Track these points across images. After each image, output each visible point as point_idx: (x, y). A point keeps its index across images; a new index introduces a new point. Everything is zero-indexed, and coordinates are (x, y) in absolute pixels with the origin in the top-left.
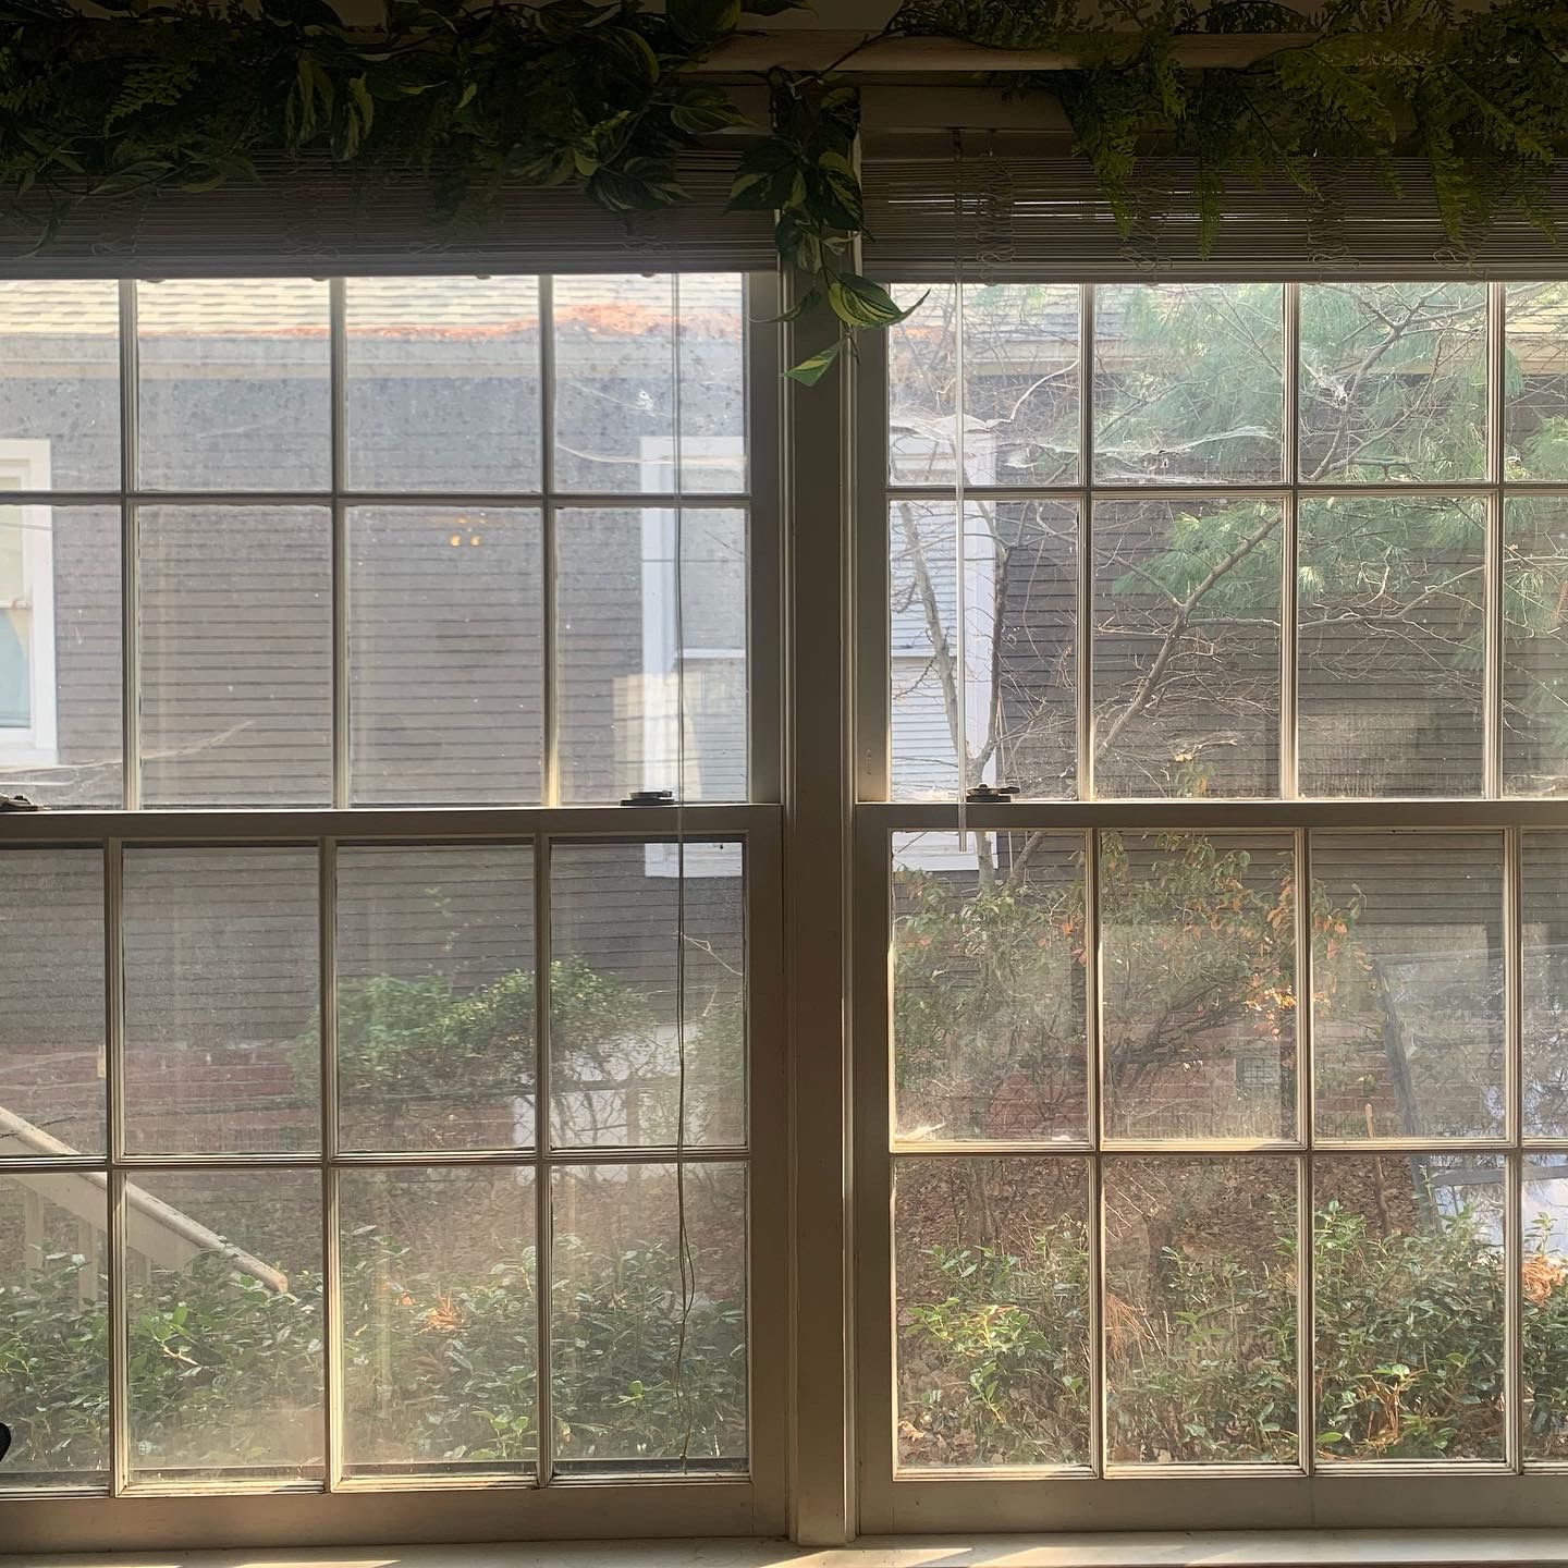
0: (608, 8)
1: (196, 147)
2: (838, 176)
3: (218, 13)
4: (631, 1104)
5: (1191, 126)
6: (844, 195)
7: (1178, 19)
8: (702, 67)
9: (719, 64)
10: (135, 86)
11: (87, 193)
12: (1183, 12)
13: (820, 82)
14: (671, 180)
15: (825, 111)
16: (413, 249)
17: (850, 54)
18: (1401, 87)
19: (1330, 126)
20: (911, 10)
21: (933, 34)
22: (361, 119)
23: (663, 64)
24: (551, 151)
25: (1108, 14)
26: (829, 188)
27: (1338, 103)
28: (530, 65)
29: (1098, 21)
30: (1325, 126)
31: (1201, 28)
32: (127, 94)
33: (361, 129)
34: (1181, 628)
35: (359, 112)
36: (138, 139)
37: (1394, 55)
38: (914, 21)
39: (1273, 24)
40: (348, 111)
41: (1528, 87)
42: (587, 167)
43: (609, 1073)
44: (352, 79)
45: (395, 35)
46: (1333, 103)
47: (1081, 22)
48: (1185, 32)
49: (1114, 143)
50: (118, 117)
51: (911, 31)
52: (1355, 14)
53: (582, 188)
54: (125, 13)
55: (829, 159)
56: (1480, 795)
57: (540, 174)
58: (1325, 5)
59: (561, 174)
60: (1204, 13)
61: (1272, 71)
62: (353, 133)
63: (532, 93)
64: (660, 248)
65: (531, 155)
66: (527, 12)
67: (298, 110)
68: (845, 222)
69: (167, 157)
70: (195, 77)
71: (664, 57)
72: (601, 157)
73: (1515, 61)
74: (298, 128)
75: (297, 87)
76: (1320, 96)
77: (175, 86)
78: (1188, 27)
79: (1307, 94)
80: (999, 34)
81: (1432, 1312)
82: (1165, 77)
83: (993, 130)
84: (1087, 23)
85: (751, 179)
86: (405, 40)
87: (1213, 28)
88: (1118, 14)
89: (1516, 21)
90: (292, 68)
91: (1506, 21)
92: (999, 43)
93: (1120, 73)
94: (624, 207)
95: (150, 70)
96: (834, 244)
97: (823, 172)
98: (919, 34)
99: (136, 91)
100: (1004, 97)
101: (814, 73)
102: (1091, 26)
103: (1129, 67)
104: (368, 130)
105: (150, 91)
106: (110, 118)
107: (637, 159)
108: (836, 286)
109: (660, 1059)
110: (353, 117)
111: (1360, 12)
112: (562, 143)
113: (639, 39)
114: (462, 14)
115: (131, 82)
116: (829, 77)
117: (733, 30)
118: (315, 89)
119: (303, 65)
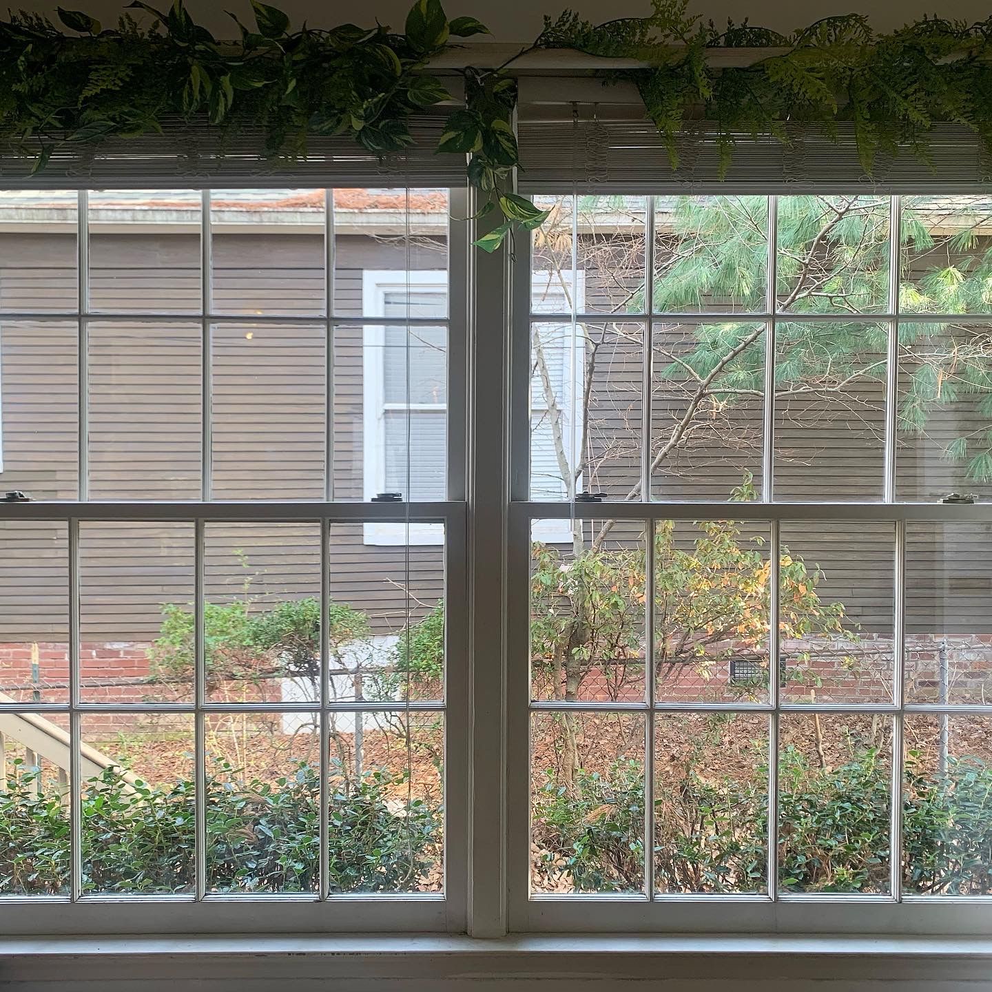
0: (370, 31)
1: (130, 114)
2: (502, 133)
3: (143, 34)
4: (358, 683)
5: (714, 101)
6: (506, 144)
7: (708, 38)
8: (426, 66)
9: (436, 64)
10: (96, 78)
11: (64, 140)
12: (711, 35)
13: (495, 75)
14: (406, 133)
15: (496, 94)
16: (253, 173)
17: (513, 59)
18: (841, 79)
19: (798, 102)
20: (549, 32)
21: (562, 47)
22: (226, 100)
23: (403, 65)
24: (335, 115)
25: (666, 36)
26: (498, 141)
27: (803, 90)
28: (325, 65)
29: (660, 39)
30: (795, 103)
31: (722, 44)
32: (92, 83)
33: (226, 105)
34: (702, 395)
35: (225, 96)
36: (96, 109)
37: (836, 61)
38: (551, 40)
39: (764, 41)
40: (219, 95)
41: (915, 82)
42: (358, 125)
43: (344, 664)
44: (222, 77)
45: (247, 51)
46: (800, 89)
47: (650, 39)
48: (711, 46)
49: (670, 113)
50: (86, 97)
51: (549, 45)
52: (814, 36)
53: (353, 138)
54: (87, 34)
55: (498, 124)
56: (882, 500)
57: (329, 129)
58: (796, 31)
59: (342, 129)
60: (724, 35)
61: (763, 70)
62: (221, 109)
63: (325, 82)
64: (399, 174)
65: (325, 118)
66: (325, 35)
67: (191, 95)
68: (508, 161)
69: (113, 119)
70: (130, 73)
71: (404, 60)
72: (366, 119)
73: (908, 64)
74: (190, 105)
75: (190, 81)
76: (791, 85)
77: (119, 79)
78: (713, 44)
79: (784, 85)
80: (601, 48)
81: (850, 810)
82: (700, 76)
83: (596, 103)
84: (654, 40)
85: (452, 134)
86: (253, 54)
87: (728, 44)
88: (673, 36)
89: (910, 42)
90: (187, 69)
91: (903, 41)
92: (601, 53)
93: (673, 70)
94: (377, 148)
95: (104, 69)
96: (501, 172)
97: (494, 132)
98: (554, 47)
99: (96, 81)
100: (603, 83)
101: (491, 70)
102: (656, 42)
103: (678, 67)
104: (229, 106)
105: (104, 81)
106: (81, 98)
107: (387, 121)
108: (503, 199)
109: (375, 656)
110: (222, 99)
111: (816, 35)
112: (343, 111)
113: (389, 50)
114: (284, 36)
115: (93, 76)
116: (501, 72)
117: (443, 45)
118: (201, 82)
119: (194, 68)
